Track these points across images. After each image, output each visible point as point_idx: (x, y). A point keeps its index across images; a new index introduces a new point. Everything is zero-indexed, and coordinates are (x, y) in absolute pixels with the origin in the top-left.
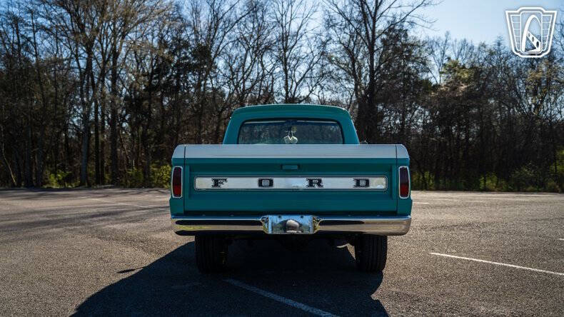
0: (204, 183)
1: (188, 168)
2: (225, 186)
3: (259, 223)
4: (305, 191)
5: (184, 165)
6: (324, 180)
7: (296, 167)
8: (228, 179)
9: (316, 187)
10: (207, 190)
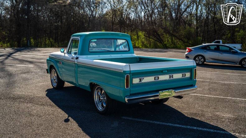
0: (136, 81)
1: (131, 75)
2: (143, 81)
3: (158, 96)
4: (169, 80)
5: (130, 74)
6: (174, 75)
7: (167, 71)
8: (145, 78)
9: (171, 78)
10: (137, 84)
